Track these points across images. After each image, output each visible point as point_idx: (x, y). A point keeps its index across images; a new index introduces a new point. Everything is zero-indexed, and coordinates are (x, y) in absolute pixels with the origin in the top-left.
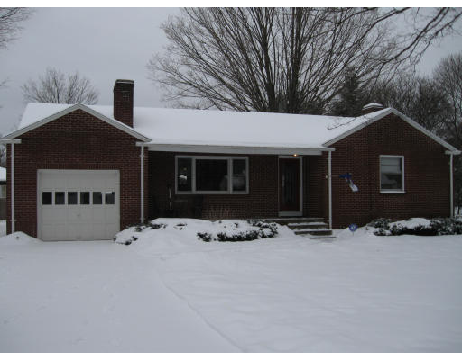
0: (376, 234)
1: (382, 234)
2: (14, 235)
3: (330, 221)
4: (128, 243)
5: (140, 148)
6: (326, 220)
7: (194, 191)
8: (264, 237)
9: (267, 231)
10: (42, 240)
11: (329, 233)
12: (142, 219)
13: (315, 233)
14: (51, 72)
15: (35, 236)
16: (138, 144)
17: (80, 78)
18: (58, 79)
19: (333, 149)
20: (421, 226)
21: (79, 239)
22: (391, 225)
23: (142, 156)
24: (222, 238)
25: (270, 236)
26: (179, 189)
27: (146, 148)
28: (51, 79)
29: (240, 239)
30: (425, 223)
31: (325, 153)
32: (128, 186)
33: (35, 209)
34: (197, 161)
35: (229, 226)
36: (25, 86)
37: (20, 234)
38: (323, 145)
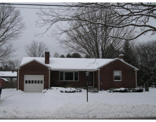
0: (109, 92)
1: (110, 92)
2: (18, 90)
3: (99, 88)
4: (44, 93)
5: (49, 70)
6: (98, 88)
7: (64, 80)
8: (77, 92)
9: (78, 91)
10: (25, 92)
11: (98, 92)
12: (49, 87)
13: (94, 92)
14: (34, 41)
15: (23, 91)
16: (48, 69)
17: (43, 43)
18: (36, 44)
19: (100, 69)
20: (121, 90)
21: (34, 92)
22: (113, 90)
23: (49, 72)
24: (66, 92)
25: (79, 92)
26: (60, 80)
27: (50, 70)
28: (34, 44)
29: (70, 92)
30: (123, 89)
31: (98, 71)
32: (46, 79)
33: (23, 84)
34: (65, 72)
35: (68, 89)
36: (26, 46)
37: (20, 90)
38: (97, 68)
